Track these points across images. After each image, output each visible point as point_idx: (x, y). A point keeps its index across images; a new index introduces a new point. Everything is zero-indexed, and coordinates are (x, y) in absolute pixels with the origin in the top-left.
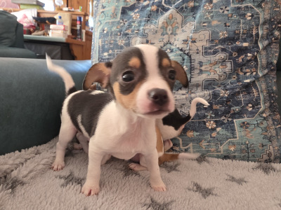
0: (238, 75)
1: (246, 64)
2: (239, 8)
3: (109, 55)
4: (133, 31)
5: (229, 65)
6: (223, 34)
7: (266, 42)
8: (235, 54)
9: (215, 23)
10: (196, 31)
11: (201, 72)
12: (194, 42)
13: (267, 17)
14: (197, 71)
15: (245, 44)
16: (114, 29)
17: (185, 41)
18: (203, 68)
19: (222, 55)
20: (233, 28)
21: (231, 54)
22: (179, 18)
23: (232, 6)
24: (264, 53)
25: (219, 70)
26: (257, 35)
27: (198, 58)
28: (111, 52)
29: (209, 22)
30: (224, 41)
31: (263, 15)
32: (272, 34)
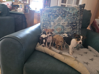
0: (73, 31)
1: (75, 29)
2: (73, 17)
3: (45, 26)
4: (51, 20)
5: (71, 29)
6: (70, 22)
7: (79, 24)
8: (73, 27)
9: (69, 20)
10: (65, 21)
11: (66, 30)
12: (64, 24)
13: (79, 19)
14: (65, 30)
15: (75, 25)
16: (46, 19)
17: (63, 24)
18: (66, 29)
19: (70, 27)
20: (72, 21)
21: (72, 27)
22: (61, 18)
23: (72, 16)
24: (78, 26)
25: (69, 30)
26: (77, 22)
27: (65, 27)
28: (46, 25)
29: (68, 20)
30: (70, 24)
31: (78, 19)
32: (80, 22)
